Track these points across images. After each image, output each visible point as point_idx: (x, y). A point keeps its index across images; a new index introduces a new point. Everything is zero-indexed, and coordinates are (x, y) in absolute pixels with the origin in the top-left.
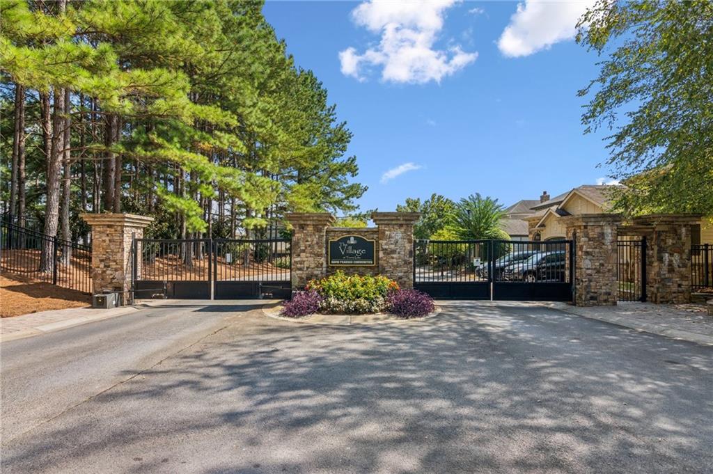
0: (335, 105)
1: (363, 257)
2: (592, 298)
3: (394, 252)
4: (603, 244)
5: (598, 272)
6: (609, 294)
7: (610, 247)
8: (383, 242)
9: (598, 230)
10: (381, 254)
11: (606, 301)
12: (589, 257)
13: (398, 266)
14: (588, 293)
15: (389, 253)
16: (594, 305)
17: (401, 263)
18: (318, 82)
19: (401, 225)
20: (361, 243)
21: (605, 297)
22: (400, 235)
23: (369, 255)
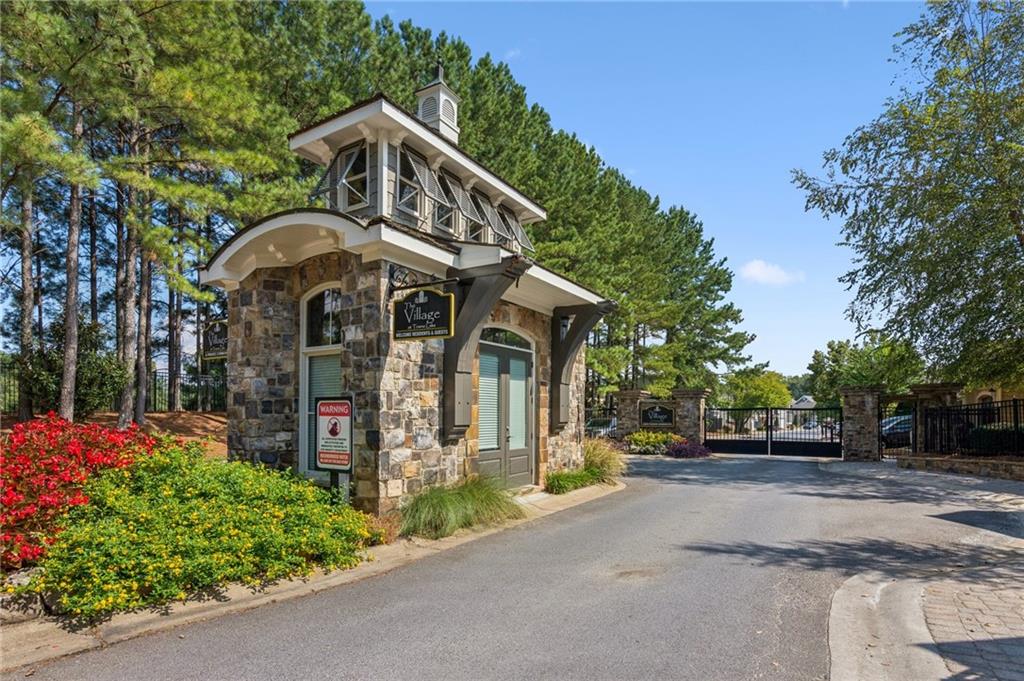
0: (713, 239)
1: (665, 421)
2: (852, 455)
3: (686, 417)
4: (864, 410)
5: (859, 433)
6: (870, 452)
7: (870, 413)
8: (678, 410)
9: (859, 399)
10: (677, 419)
11: (867, 457)
12: (850, 421)
13: (689, 427)
14: (849, 450)
15: (683, 418)
16: (854, 461)
17: (692, 425)
18: (691, 215)
19: (692, 398)
20: (663, 411)
21: (866, 454)
22: (691, 405)
23: (669, 419)
